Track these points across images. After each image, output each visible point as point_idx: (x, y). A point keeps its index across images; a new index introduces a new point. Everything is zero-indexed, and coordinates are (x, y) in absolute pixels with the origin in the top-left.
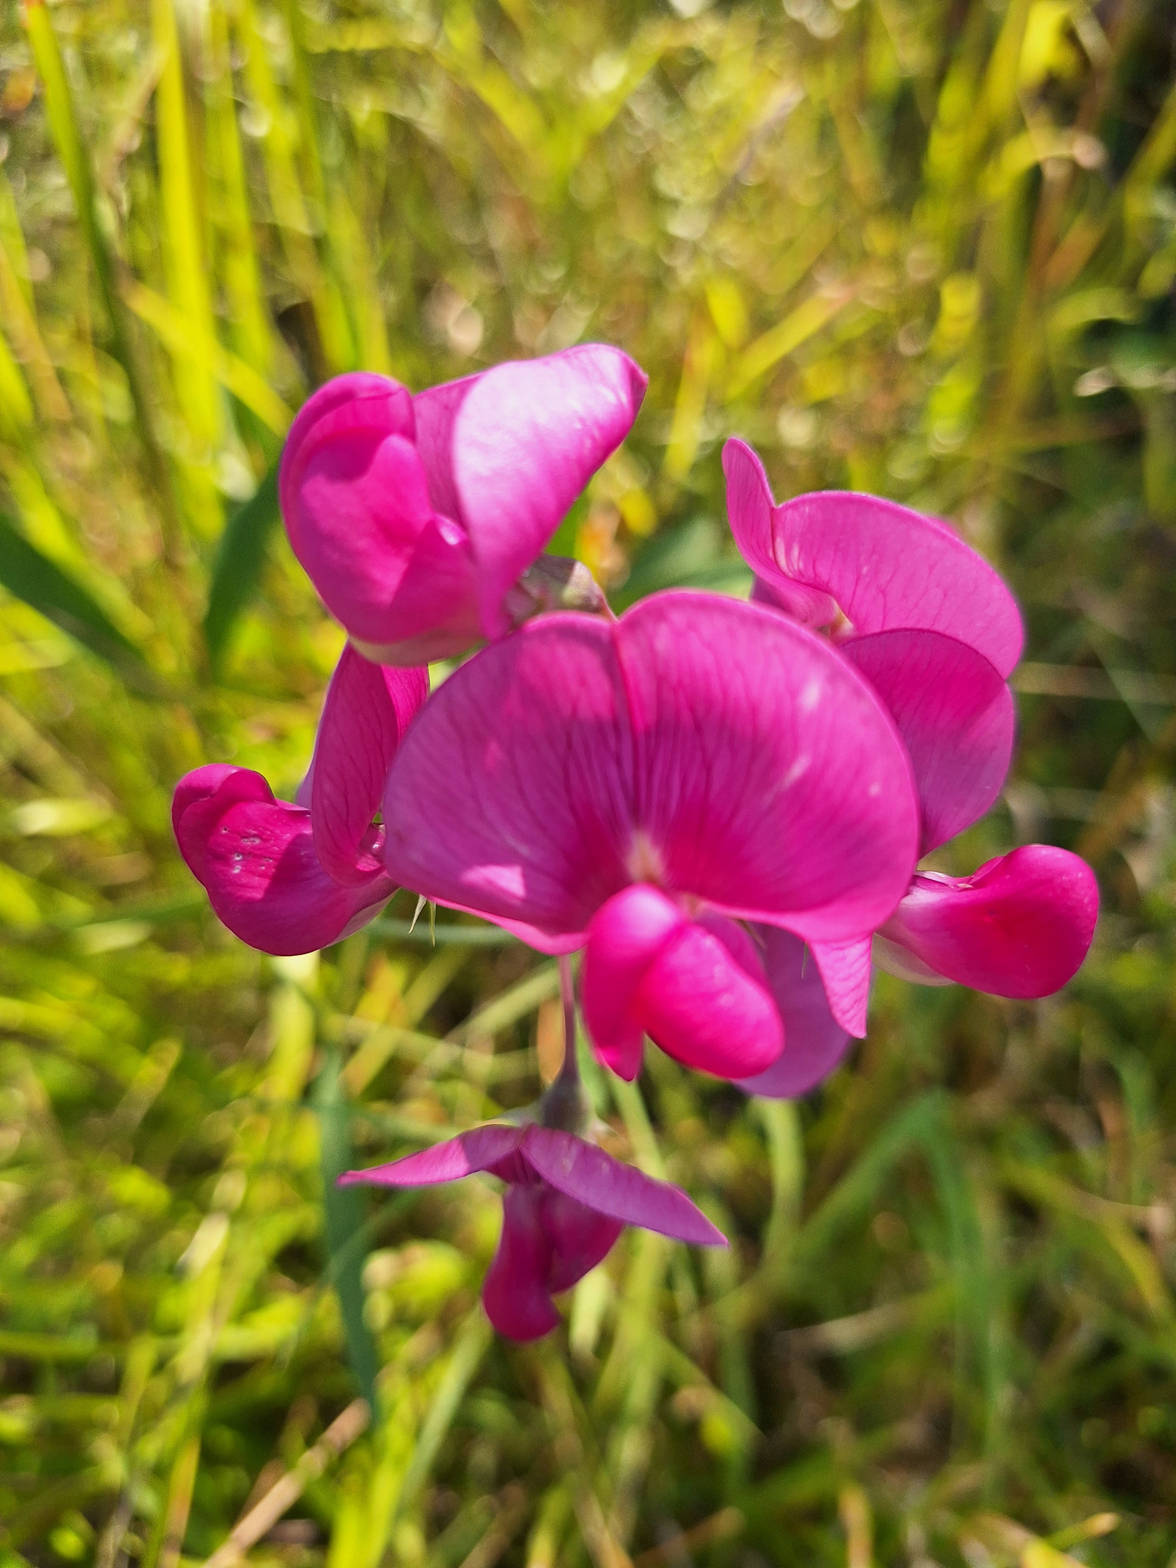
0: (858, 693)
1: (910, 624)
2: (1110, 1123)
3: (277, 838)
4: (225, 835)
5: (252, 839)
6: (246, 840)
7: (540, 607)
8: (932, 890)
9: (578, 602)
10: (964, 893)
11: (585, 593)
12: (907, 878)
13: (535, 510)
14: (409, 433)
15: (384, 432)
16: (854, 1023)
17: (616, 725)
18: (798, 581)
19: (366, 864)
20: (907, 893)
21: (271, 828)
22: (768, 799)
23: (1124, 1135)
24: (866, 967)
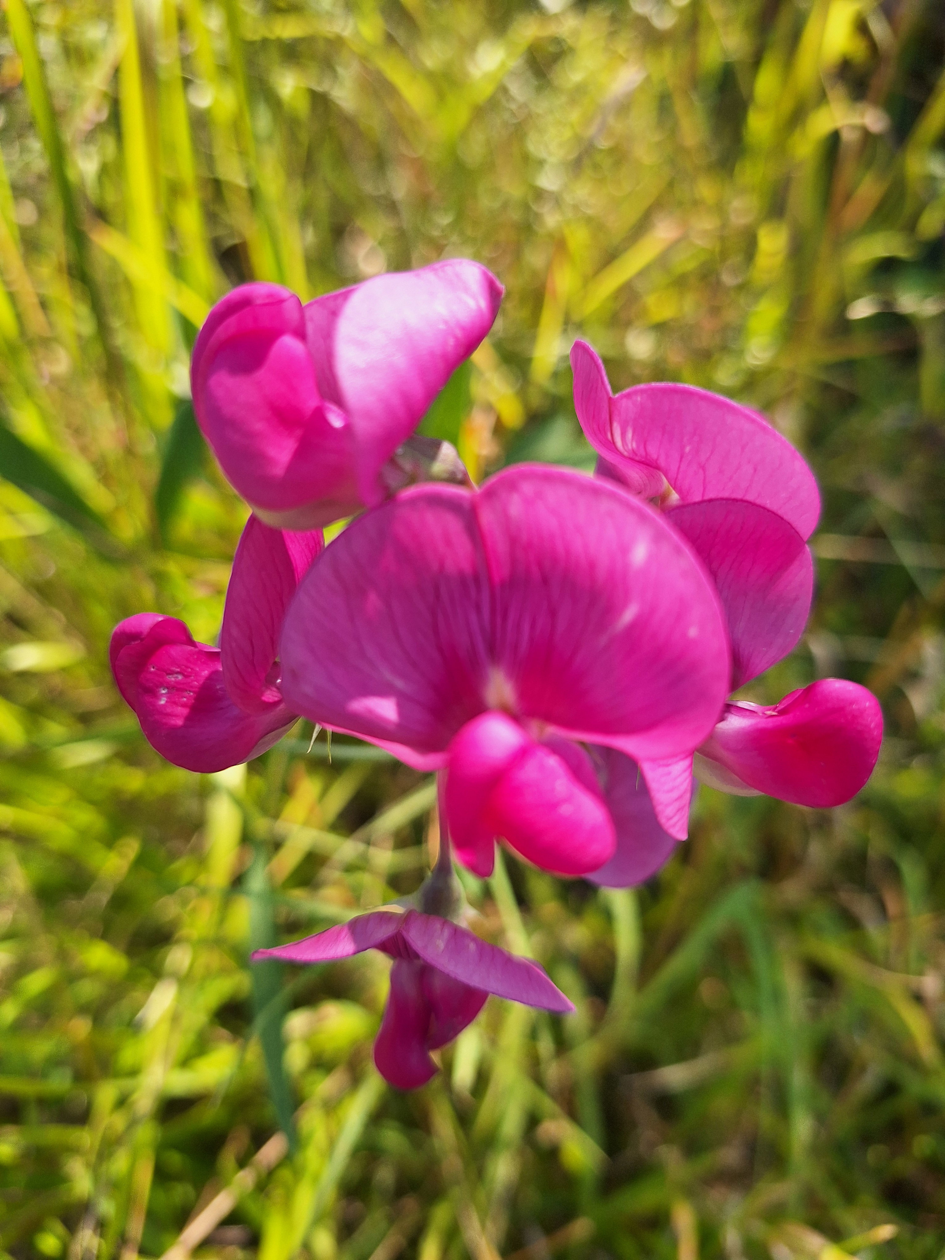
0: (678, 551)
1: (726, 495)
2: (892, 907)
3: (197, 674)
4: (151, 673)
5: (175, 675)
6: (170, 676)
7: (412, 479)
8: (744, 717)
9: (445, 475)
10: (770, 719)
11: (451, 468)
12: (719, 706)
13: (405, 397)
14: (301, 334)
15: (277, 333)
16: (677, 828)
17: (476, 579)
18: (632, 459)
19: (270, 696)
20: (722, 719)
21: (192, 666)
22: (603, 640)
23: (903, 916)
24: (688, 781)
